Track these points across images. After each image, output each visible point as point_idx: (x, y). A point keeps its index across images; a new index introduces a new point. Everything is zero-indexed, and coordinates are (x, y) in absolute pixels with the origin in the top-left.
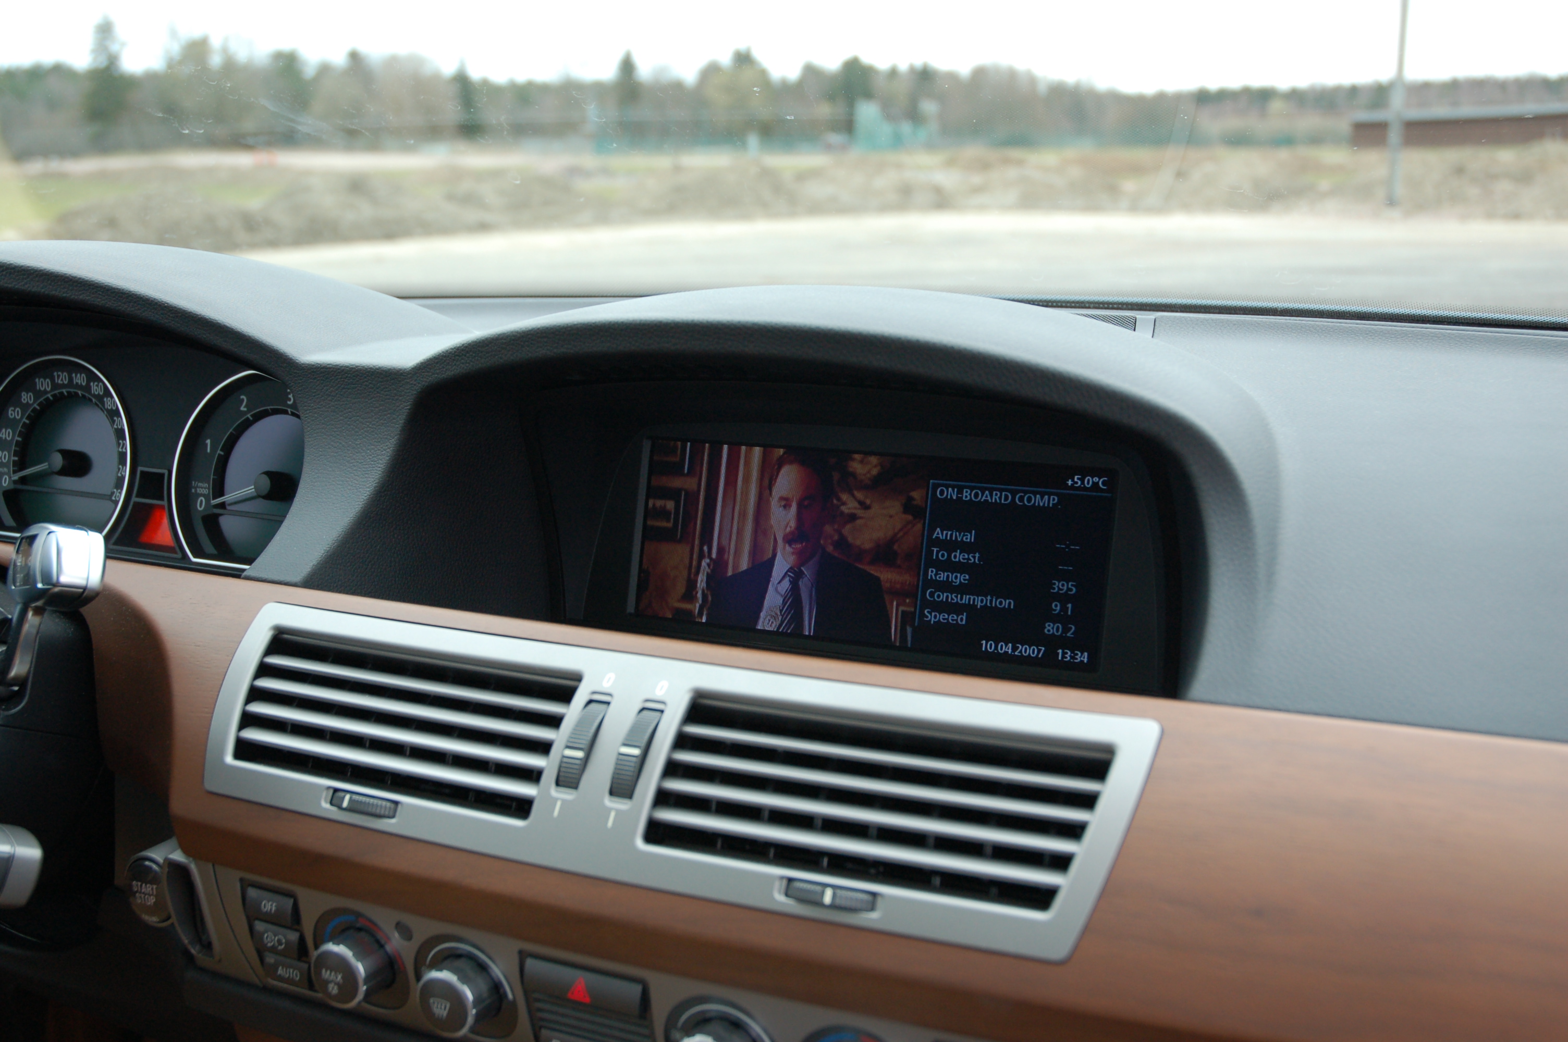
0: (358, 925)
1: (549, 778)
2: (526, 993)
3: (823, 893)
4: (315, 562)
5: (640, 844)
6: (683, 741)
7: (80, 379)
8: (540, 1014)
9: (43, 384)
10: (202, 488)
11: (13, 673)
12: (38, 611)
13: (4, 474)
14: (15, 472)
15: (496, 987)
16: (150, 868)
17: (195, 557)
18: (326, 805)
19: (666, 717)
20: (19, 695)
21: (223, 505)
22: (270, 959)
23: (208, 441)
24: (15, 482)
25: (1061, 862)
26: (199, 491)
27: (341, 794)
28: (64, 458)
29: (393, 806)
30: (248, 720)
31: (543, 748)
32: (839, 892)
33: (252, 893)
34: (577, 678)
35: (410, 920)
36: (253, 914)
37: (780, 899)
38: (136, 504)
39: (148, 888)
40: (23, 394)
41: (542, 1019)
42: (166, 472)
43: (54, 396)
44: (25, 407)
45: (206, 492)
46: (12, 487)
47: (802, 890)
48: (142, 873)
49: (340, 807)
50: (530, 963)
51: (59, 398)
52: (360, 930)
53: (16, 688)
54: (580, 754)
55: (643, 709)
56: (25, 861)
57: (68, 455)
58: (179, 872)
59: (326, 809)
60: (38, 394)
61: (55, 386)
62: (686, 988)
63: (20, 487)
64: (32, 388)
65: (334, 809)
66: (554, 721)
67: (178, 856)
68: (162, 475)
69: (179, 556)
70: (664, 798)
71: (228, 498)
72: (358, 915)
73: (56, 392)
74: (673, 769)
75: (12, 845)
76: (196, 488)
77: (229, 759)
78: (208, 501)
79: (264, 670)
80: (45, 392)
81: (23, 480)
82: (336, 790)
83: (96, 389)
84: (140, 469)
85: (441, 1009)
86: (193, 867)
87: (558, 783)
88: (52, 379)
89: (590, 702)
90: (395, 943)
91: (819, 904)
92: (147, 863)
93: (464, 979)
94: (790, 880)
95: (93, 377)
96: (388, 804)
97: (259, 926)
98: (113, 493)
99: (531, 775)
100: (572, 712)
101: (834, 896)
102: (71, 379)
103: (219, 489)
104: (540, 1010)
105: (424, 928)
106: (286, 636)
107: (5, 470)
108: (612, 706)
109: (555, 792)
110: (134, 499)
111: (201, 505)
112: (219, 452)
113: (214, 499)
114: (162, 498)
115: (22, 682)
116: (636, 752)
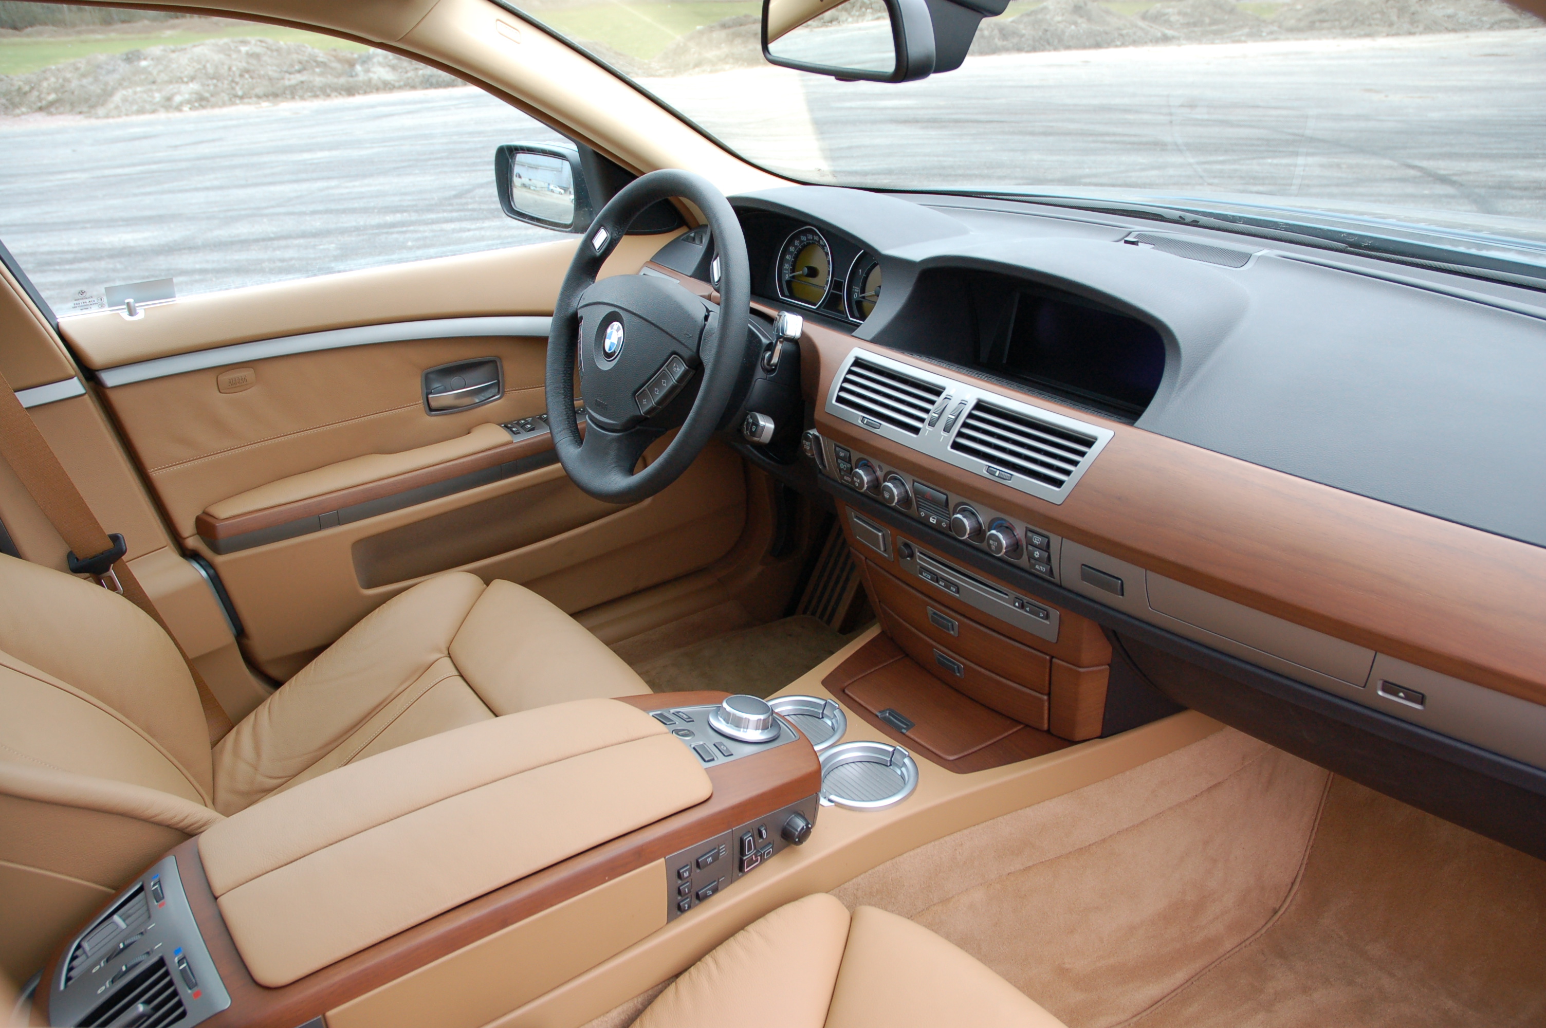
0: (869, 465)
1: (927, 422)
2: (915, 494)
3: (996, 472)
4: (876, 333)
5: (949, 448)
6: (971, 416)
7: (816, 238)
8: (918, 499)
9: (803, 238)
10: (857, 289)
11: (772, 362)
12: (781, 342)
13: (786, 273)
14: (791, 273)
15: (907, 492)
16: (809, 436)
17: (851, 317)
18: (860, 422)
19: (966, 406)
20: (773, 370)
21: (864, 297)
22: (842, 473)
23: (860, 270)
24: (790, 277)
25: (1067, 473)
26: (855, 290)
27: (864, 419)
28: (808, 269)
29: (879, 425)
30: (842, 389)
31: (927, 411)
32: (1001, 472)
33: (838, 449)
34: (944, 389)
35: (882, 464)
36: (838, 457)
37: (984, 473)
38: (832, 293)
39: (808, 443)
40: (796, 241)
41: (920, 505)
42: (843, 281)
43: (807, 243)
44: (796, 247)
45: (858, 291)
46: (789, 279)
47: (992, 470)
48: (807, 439)
49: (863, 423)
50: (915, 483)
51: (809, 244)
52: (868, 466)
53: (774, 367)
54: (937, 416)
55: (961, 403)
56: (769, 428)
57: (810, 268)
58: (816, 438)
59: (860, 423)
60: (801, 242)
61: (807, 239)
62: (960, 499)
63: (792, 279)
64: (799, 239)
65: (862, 423)
66: (932, 402)
67: (817, 433)
68: (842, 282)
69: (845, 316)
70: (960, 434)
71: (866, 294)
72: (868, 461)
73: (808, 241)
74: (965, 425)
75: (765, 422)
76: (854, 289)
77: (834, 402)
78: (858, 295)
79: (850, 372)
80: (804, 241)
81: (793, 277)
82: (864, 417)
83: (821, 243)
84: (834, 278)
85: (887, 495)
86: (821, 438)
87: (929, 425)
88: (807, 236)
89: (946, 398)
90: (879, 473)
91: (994, 475)
92: (809, 435)
93: (896, 487)
94: (989, 467)
95: (820, 238)
96: (878, 424)
97: (839, 461)
98: (824, 287)
99: (922, 420)
100: (939, 400)
101: (999, 473)
102: (813, 238)
103: (863, 290)
104: (919, 501)
105: (887, 468)
106: (859, 360)
107: (787, 272)
108: (951, 400)
109: (927, 427)
110: (831, 291)
111: (855, 296)
112: (864, 275)
113: (861, 294)
114: (841, 292)
115: (776, 365)
116: (953, 417)
